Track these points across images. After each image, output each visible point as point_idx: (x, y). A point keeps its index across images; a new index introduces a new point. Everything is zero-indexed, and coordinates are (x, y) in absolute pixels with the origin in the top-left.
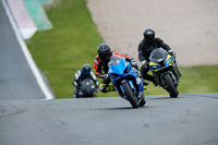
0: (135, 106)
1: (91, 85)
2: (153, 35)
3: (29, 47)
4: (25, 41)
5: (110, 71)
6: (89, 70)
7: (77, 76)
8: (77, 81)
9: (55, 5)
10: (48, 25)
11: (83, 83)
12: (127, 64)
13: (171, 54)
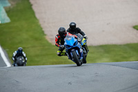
0: (78, 65)
1: (22, 60)
2: (75, 26)
5: (65, 43)
6: (22, 51)
7: (14, 54)
9: (12, 7)
11: (18, 58)
12: (75, 40)
13: (85, 38)
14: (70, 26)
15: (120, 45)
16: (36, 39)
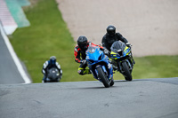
0: (106, 86)
1: (56, 73)
2: (114, 31)
3: (11, 41)
4: (8, 36)
5: (88, 58)
6: (55, 61)
7: (45, 66)
8: (45, 70)
9: (32, 7)
10: (26, 23)
11: (50, 71)
12: (101, 52)
13: (128, 46)
14: (108, 30)
15: (172, 56)
16: (64, 48)
